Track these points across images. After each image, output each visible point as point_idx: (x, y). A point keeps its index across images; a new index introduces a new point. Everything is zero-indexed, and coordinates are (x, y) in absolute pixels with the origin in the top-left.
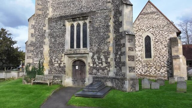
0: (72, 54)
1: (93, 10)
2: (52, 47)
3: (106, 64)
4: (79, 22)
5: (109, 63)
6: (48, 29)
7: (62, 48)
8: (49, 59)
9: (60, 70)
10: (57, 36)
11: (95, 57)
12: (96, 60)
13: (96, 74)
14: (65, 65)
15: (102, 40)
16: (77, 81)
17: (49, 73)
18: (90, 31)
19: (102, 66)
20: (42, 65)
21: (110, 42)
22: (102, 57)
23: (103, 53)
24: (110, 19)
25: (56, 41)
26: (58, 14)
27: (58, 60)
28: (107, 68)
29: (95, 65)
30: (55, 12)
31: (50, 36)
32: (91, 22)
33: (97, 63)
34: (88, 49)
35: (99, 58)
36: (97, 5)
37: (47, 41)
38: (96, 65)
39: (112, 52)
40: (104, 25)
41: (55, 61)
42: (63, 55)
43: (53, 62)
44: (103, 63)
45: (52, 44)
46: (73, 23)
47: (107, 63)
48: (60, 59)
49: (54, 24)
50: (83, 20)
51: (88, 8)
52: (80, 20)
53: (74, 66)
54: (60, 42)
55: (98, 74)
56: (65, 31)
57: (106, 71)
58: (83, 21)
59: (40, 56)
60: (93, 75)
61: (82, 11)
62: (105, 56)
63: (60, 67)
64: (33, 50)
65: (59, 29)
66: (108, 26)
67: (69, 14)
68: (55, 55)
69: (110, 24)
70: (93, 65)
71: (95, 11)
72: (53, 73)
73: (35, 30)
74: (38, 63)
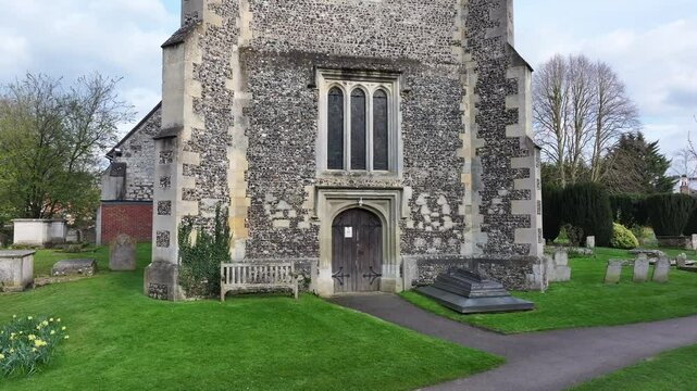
0: (344, 188)
1: (410, 57)
2: (259, 158)
3: (453, 220)
4: (363, 84)
5: (462, 218)
6: (242, 89)
7: (304, 166)
8: (248, 202)
9: (295, 240)
10: (282, 119)
11: (421, 200)
12: (425, 211)
13: (422, 252)
14: (317, 224)
15: (440, 153)
16: (348, 276)
17: (249, 255)
18: (405, 119)
19: (441, 229)
20: (225, 224)
21: (462, 160)
22: (442, 201)
23: (444, 189)
24: (464, 93)
25: (277, 137)
26: (278, 38)
27: (288, 207)
28: (455, 231)
29: (421, 225)
30: (268, 31)
31: (248, 118)
32: (407, 91)
33: (427, 219)
34: (401, 176)
35: (433, 205)
36: (421, 42)
37: (236, 131)
38: (425, 225)
39: (468, 189)
40: (447, 109)
41: (273, 212)
42: (309, 189)
43: (268, 212)
44: (445, 218)
45: (258, 148)
46: (341, 82)
47: (455, 217)
48: (297, 205)
49: (267, 74)
50: (380, 80)
51: (393, 45)
52: (368, 79)
53: (337, 227)
54: (293, 142)
55: (429, 250)
56: (316, 108)
57: (452, 241)
58: (378, 84)
59: (217, 190)
60: (416, 255)
61: (373, 50)
62: (449, 198)
63: (297, 231)
64: (198, 165)
65: (288, 95)
66: (457, 113)
67: (326, 50)
68: (272, 189)
69: (462, 107)
70: (415, 225)
71: (418, 62)
72: (266, 252)
73: (203, 86)
74: (215, 215)
